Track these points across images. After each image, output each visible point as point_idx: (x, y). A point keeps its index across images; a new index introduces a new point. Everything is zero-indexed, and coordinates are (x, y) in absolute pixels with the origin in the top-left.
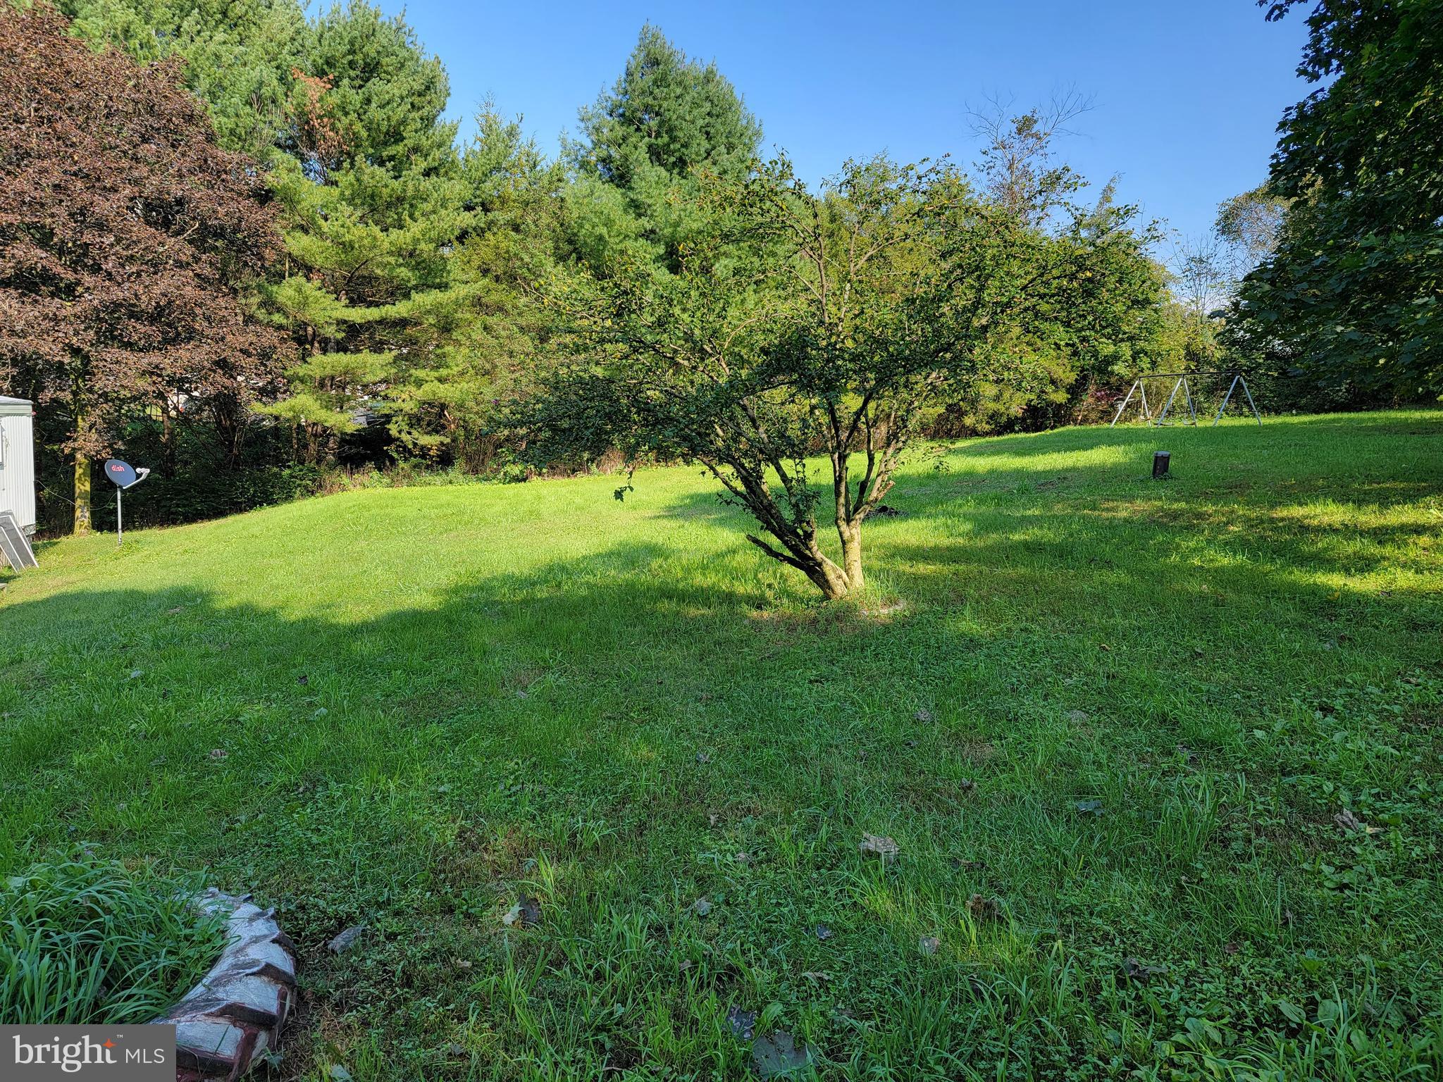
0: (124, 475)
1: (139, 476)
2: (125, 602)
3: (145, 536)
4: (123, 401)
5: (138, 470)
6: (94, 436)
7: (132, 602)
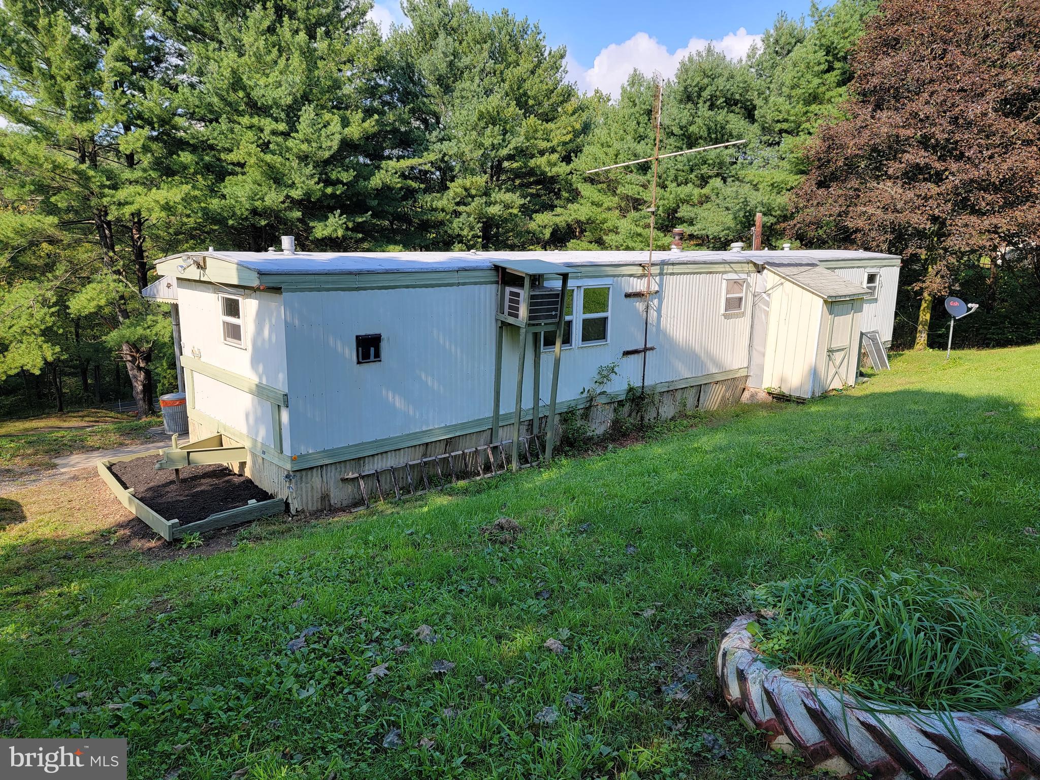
0: (958, 308)
1: (970, 309)
2: (951, 401)
3: (966, 355)
4: (963, 254)
5: (970, 305)
6: (938, 280)
7: (956, 401)
